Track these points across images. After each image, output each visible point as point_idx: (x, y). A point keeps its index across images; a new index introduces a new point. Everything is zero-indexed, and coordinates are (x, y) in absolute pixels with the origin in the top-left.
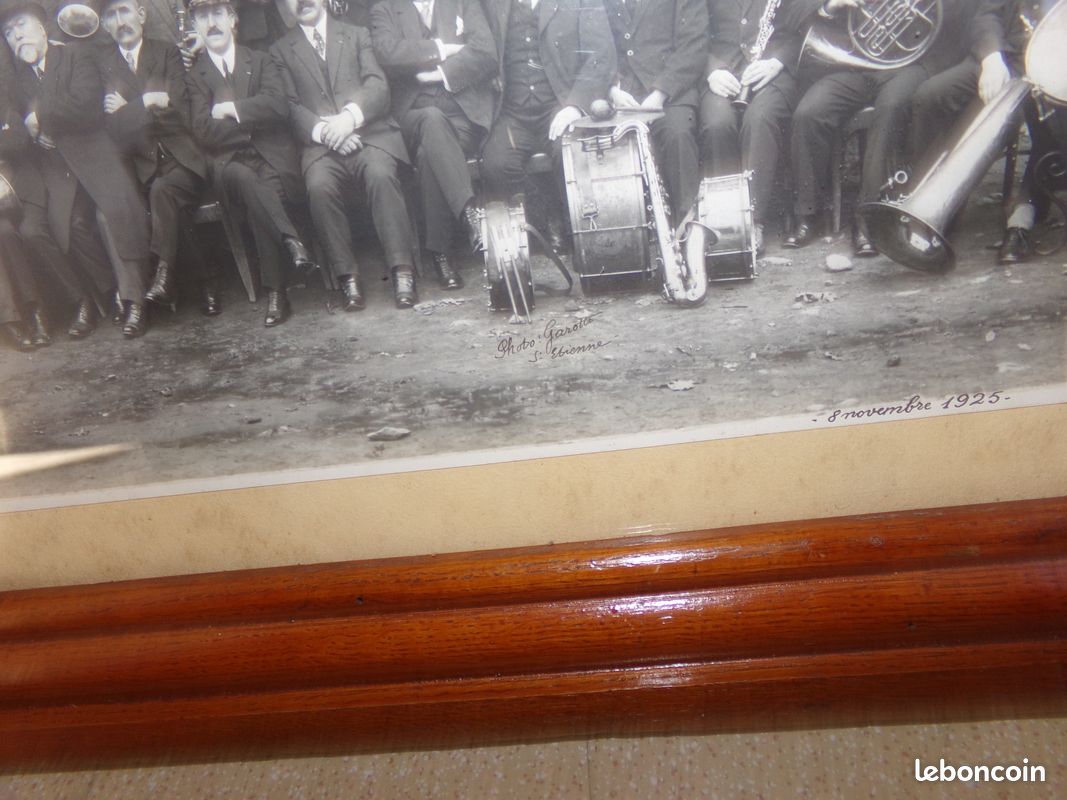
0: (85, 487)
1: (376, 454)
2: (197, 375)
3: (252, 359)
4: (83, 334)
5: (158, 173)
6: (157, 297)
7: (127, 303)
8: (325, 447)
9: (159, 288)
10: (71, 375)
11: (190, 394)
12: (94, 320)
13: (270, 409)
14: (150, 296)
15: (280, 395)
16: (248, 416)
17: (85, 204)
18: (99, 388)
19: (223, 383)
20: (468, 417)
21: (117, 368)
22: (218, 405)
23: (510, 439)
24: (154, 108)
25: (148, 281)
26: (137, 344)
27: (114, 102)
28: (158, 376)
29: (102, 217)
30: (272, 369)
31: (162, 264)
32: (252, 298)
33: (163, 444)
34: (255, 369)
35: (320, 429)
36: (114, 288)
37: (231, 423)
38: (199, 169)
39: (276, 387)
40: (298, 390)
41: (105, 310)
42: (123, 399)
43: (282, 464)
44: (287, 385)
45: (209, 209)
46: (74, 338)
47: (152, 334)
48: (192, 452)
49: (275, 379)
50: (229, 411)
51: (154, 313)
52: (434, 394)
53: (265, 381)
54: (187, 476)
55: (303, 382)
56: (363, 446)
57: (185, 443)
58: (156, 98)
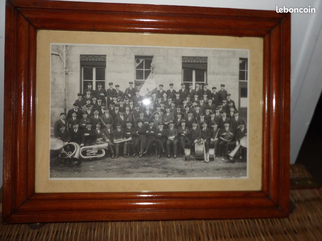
0: (126, 177)
1: (167, 177)
2: (146, 164)
3: (154, 162)
4: (134, 157)
5: (150, 140)
6: (145, 153)
7: (141, 154)
8: (161, 175)
9: (145, 152)
10: (130, 162)
11: (145, 166)
12: (136, 155)
13: (155, 169)
14: (144, 153)
15: (157, 167)
16: (151, 170)
17: (140, 142)
18: (133, 164)
19: (150, 165)
20: (180, 173)
21: (137, 161)
22: (148, 168)
23: (185, 176)
24: (152, 133)
25: (144, 151)
26: (140, 159)
27: (147, 132)
28: (142, 163)
29: (141, 143)
30: (156, 164)
31: (147, 150)
32: (157, 155)
33: (139, 172)
34: (154, 164)
35: (160, 173)
36: (140, 152)
37: (149, 170)
38: (155, 140)
39: (156, 166)
40: (159, 167)
41: (137, 154)
42: (136, 165)
43: (154, 177)
44: (158, 167)
45: (154, 144)
46: (132, 157)
47: (143, 158)
48: (142, 174)
49: (157, 165)
50: (149, 169)
51: (144, 155)
52: (176, 169)
53: (155, 165)
54: (141, 177)
55: (160, 166)
56: (166, 175)
57: (142, 172)
58: (152, 132)
